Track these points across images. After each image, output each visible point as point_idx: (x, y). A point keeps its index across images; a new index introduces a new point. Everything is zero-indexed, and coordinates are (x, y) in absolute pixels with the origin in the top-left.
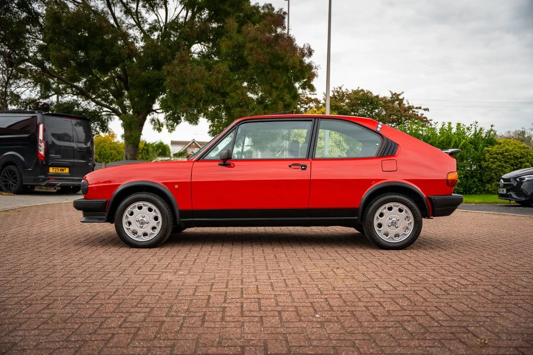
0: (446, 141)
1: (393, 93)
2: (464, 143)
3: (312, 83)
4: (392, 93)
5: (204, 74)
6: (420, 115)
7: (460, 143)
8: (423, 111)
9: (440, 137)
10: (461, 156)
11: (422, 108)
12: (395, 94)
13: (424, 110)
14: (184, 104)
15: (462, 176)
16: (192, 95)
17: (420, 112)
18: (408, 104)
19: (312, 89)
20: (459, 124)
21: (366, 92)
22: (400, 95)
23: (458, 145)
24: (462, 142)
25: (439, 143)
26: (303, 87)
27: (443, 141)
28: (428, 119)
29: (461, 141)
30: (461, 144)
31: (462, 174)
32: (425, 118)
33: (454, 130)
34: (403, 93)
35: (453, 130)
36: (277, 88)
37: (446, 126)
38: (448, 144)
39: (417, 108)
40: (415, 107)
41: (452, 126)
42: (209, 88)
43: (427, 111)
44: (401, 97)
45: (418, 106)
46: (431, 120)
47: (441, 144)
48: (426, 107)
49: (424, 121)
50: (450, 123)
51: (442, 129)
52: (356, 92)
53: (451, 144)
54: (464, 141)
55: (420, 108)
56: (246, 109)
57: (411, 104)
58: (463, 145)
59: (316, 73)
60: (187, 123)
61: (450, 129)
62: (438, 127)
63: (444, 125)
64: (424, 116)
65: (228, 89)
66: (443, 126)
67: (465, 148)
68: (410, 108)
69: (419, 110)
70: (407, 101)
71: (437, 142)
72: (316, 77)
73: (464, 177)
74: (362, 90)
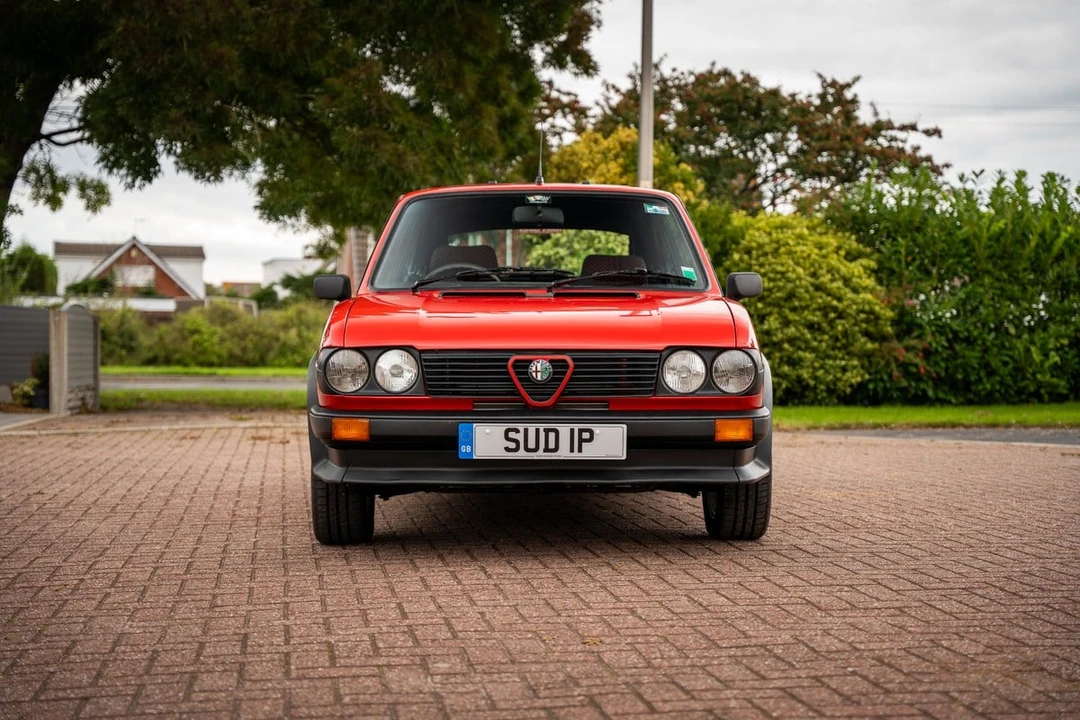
0: (1013, 231)
1: (829, 80)
2: (1071, 235)
3: (586, 46)
4: (824, 81)
5: (239, 13)
6: (908, 149)
7: (1058, 236)
8: (924, 136)
9: (992, 220)
10: (1059, 277)
11: (921, 127)
12: (834, 84)
13: (928, 133)
14: (174, 113)
15: (1065, 342)
16: (203, 83)
17: (912, 139)
18: (876, 114)
19: (586, 65)
20: (1050, 177)
21: (739, 78)
22: (848, 86)
23: (1052, 243)
24: (1064, 235)
25: (990, 239)
26: (556, 60)
27: (1002, 233)
28: (938, 161)
29: (1059, 230)
30: (1059, 243)
31: (1063, 336)
32: (929, 159)
33: (1036, 196)
34: (857, 79)
35: (1030, 194)
36: (476, 62)
37: (1009, 184)
38: (1018, 242)
39: (903, 128)
40: (897, 124)
41: (1028, 182)
42: (256, 60)
43: (935, 138)
44: (849, 94)
45: (907, 121)
46: (947, 166)
47: (998, 240)
48: (931, 126)
49: (922, 169)
50: (1021, 174)
51: (997, 193)
52: (703, 80)
53: (1029, 241)
54: (1070, 228)
55: (913, 128)
56: (380, 133)
57: (883, 117)
58: (1066, 243)
59: (595, 15)
60: (186, 177)
61: (1024, 191)
62: (984, 188)
63: (1002, 180)
64: (922, 153)
65: (318, 67)
66: (999, 183)
67: (1072, 252)
68: (879, 127)
69: (912, 134)
70: (872, 104)
71: (985, 235)
72: (593, 28)
73: (1070, 346)
74: (726, 73)
